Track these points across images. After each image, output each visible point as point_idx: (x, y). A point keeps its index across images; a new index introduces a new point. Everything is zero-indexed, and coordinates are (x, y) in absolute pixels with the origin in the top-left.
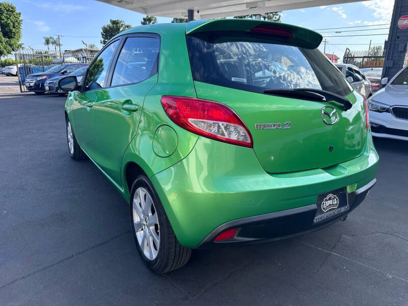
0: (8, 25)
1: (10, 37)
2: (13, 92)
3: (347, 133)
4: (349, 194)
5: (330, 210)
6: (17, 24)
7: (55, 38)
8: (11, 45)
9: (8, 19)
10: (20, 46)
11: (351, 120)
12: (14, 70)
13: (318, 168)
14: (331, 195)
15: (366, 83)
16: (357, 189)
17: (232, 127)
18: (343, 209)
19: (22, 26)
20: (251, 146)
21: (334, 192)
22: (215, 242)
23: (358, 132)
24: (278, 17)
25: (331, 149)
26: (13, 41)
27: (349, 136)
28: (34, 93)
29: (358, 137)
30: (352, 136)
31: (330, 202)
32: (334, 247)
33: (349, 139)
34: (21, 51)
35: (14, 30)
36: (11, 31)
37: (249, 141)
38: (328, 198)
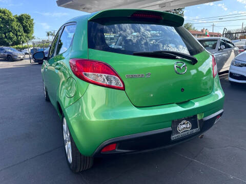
0: (26, 26)
1: (28, 33)
2: (27, 63)
3: (202, 81)
4: (199, 121)
5: (185, 131)
6: (31, 25)
7: (52, 32)
8: (28, 37)
9: (27, 23)
10: (33, 38)
11: (205, 73)
12: (29, 51)
13: (173, 103)
14: (184, 121)
15: (236, 49)
16: (204, 117)
17: (112, 77)
18: (195, 131)
19: (34, 26)
20: (123, 89)
21: (187, 119)
22: (101, 153)
23: (209, 80)
24: (182, 12)
25: (183, 90)
26: (29, 35)
27: (204, 83)
28: (37, 63)
29: (209, 83)
30: (206, 83)
31: (184, 126)
32: (196, 157)
33: (204, 85)
34: (33, 40)
35: (30, 29)
36: (28, 30)
37: (122, 86)
38: (182, 123)
